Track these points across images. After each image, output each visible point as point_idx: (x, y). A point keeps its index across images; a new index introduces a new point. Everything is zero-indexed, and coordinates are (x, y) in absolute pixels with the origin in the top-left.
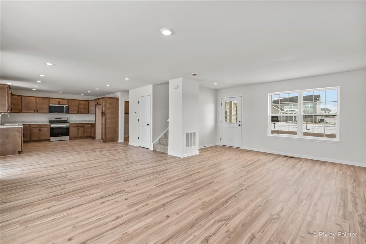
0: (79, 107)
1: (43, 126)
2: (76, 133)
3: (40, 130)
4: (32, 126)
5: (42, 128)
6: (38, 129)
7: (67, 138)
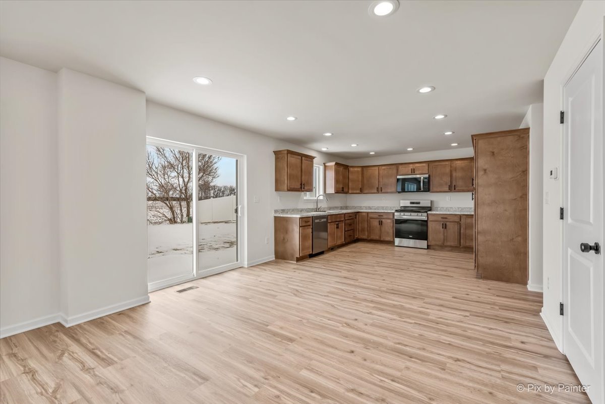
0: (451, 176)
1: (385, 217)
2: (441, 236)
3: (381, 223)
4: (370, 215)
5: (383, 220)
6: (378, 220)
7: (424, 244)
